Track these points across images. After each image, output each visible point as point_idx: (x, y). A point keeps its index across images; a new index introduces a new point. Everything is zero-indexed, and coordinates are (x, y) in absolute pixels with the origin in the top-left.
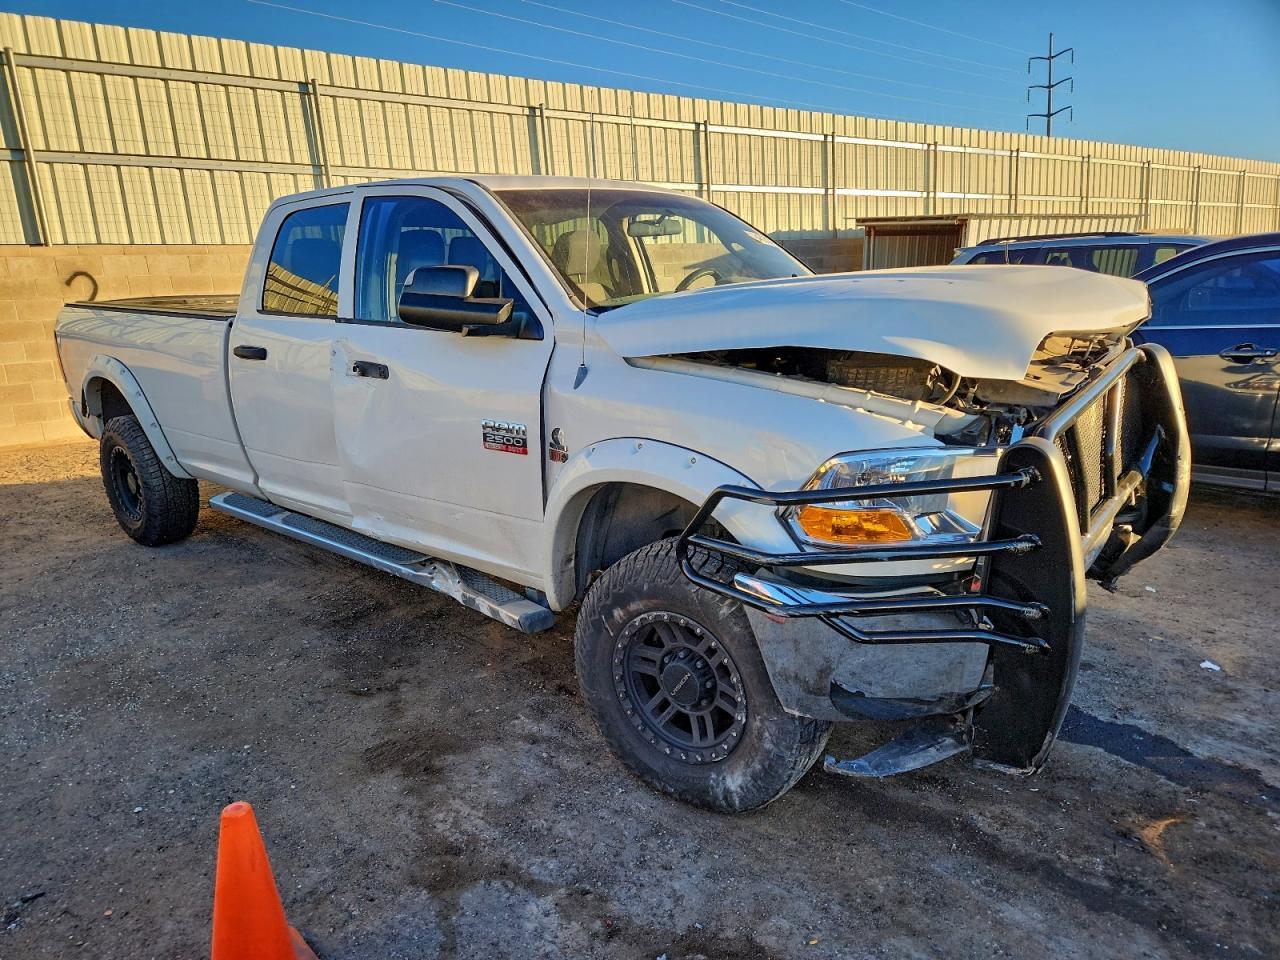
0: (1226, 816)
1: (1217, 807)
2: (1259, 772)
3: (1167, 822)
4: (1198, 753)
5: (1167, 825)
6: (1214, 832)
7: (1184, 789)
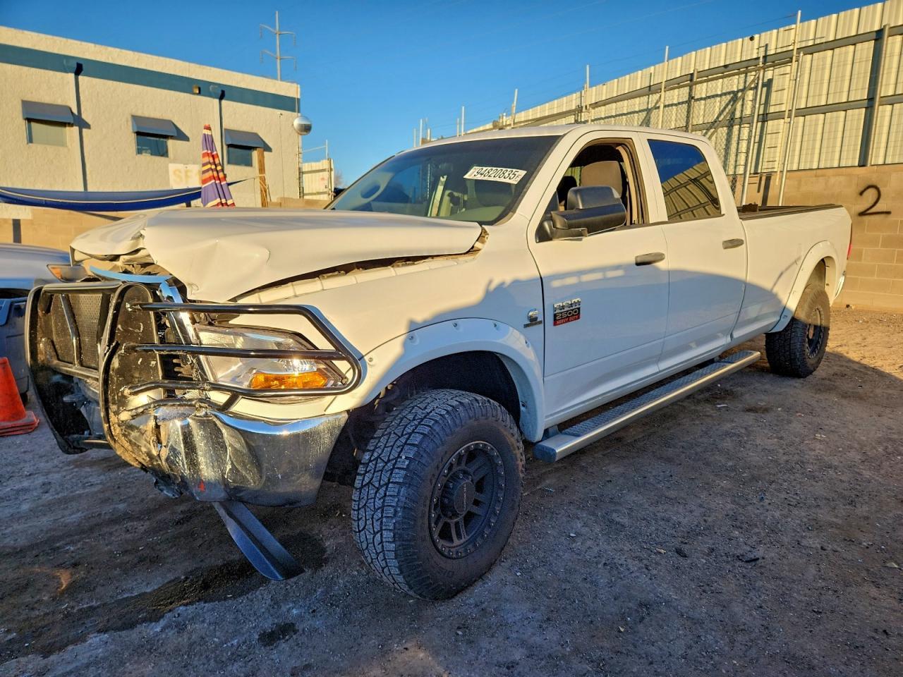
0: (37, 613)
1: (48, 614)
2: (44, 657)
3: (64, 586)
4: (95, 637)
5: (62, 585)
6: (35, 599)
7: (76, 608)
